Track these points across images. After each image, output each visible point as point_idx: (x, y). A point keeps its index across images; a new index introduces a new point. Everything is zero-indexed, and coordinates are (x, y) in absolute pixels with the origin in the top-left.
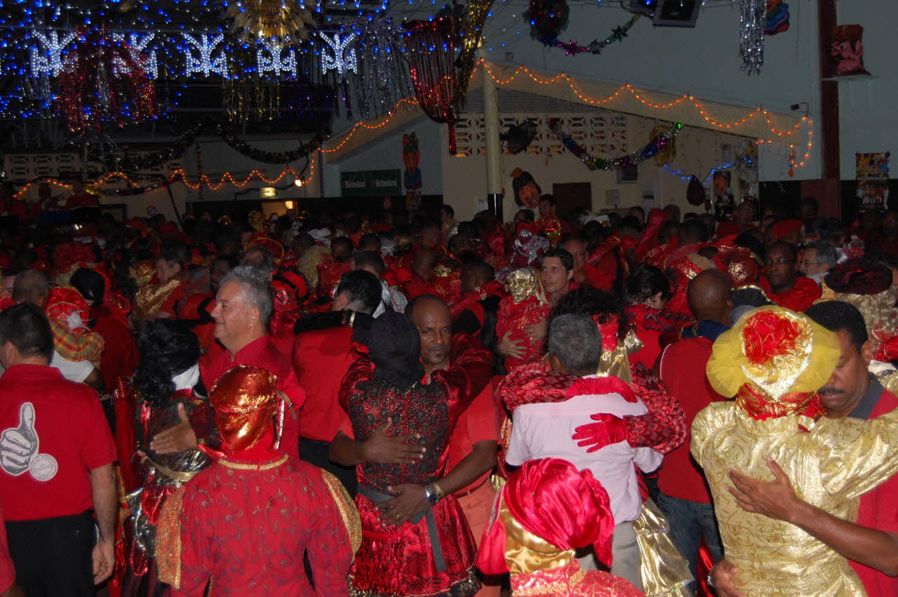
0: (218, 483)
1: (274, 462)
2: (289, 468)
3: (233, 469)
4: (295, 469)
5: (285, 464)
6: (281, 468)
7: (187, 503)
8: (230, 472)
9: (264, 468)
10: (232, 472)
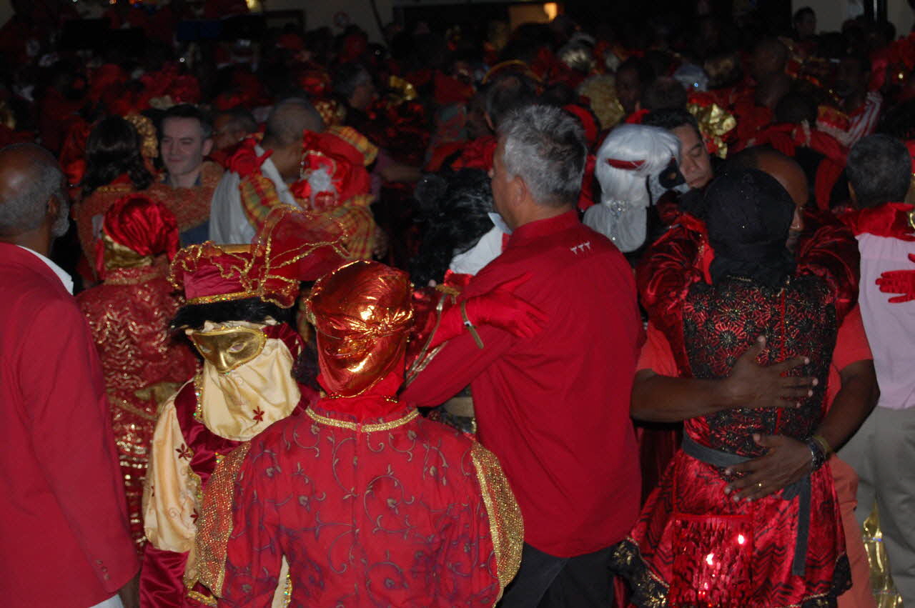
0: (293, 443)
1: (385, 421)
2: (412, 434)
3: (319, 425)
4: (421, 436)
5: (405, 427)
6: (398, 434)
7: (247, 467)
8: (314, 429)
9: (369, 429)
10: (318, 429)
